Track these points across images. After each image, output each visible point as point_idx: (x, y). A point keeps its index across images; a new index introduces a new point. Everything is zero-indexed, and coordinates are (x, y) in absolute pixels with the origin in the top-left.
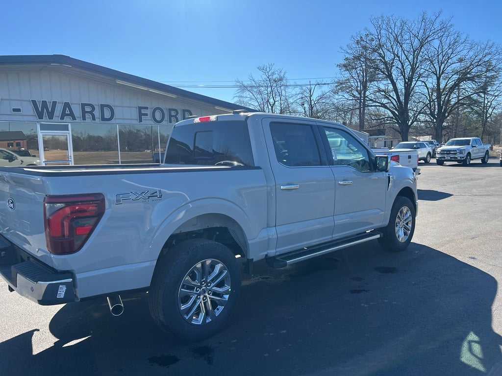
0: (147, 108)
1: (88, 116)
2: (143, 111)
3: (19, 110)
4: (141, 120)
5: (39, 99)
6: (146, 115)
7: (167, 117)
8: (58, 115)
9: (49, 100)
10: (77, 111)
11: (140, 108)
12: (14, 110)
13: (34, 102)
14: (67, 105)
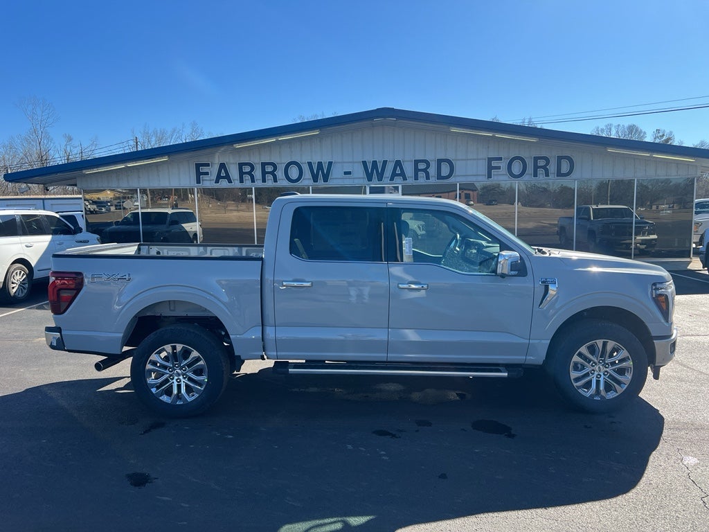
0: (500, 159)
1: (422, 175)
2: (494, 164)
3: (349, 173)
4: (489, 176)
5: (369, 159)
6: (499, 168)
7: (530, 169)
8: (388, 176)
9: (380, 160)
10: (409, 169)
11: (490, 160)
12: (346, 173)
13: (364, 163)
14: (398, 163)
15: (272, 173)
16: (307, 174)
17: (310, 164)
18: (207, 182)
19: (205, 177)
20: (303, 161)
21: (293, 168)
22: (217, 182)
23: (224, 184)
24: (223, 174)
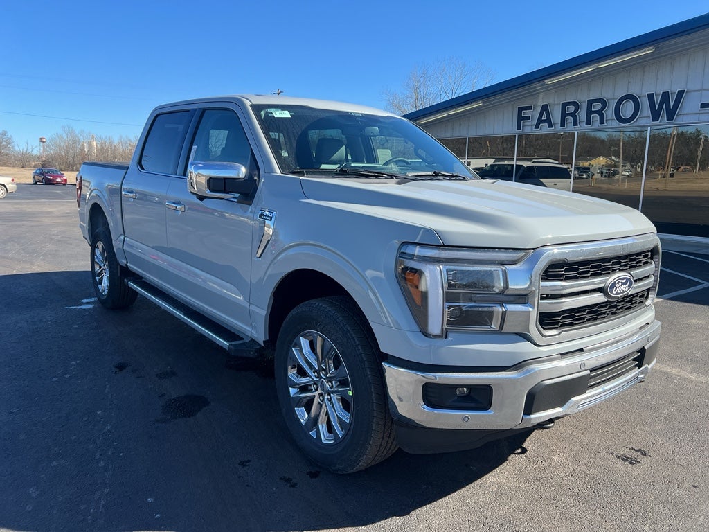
15: (600, 113)
16: (646, 110)
17: (651, 96)
18: (529, 128)
19: (527, 122)
20: (643, 94)
21: (629, 103)
22: (537, 127)
23: (545, 129)
24: (545, 117)
